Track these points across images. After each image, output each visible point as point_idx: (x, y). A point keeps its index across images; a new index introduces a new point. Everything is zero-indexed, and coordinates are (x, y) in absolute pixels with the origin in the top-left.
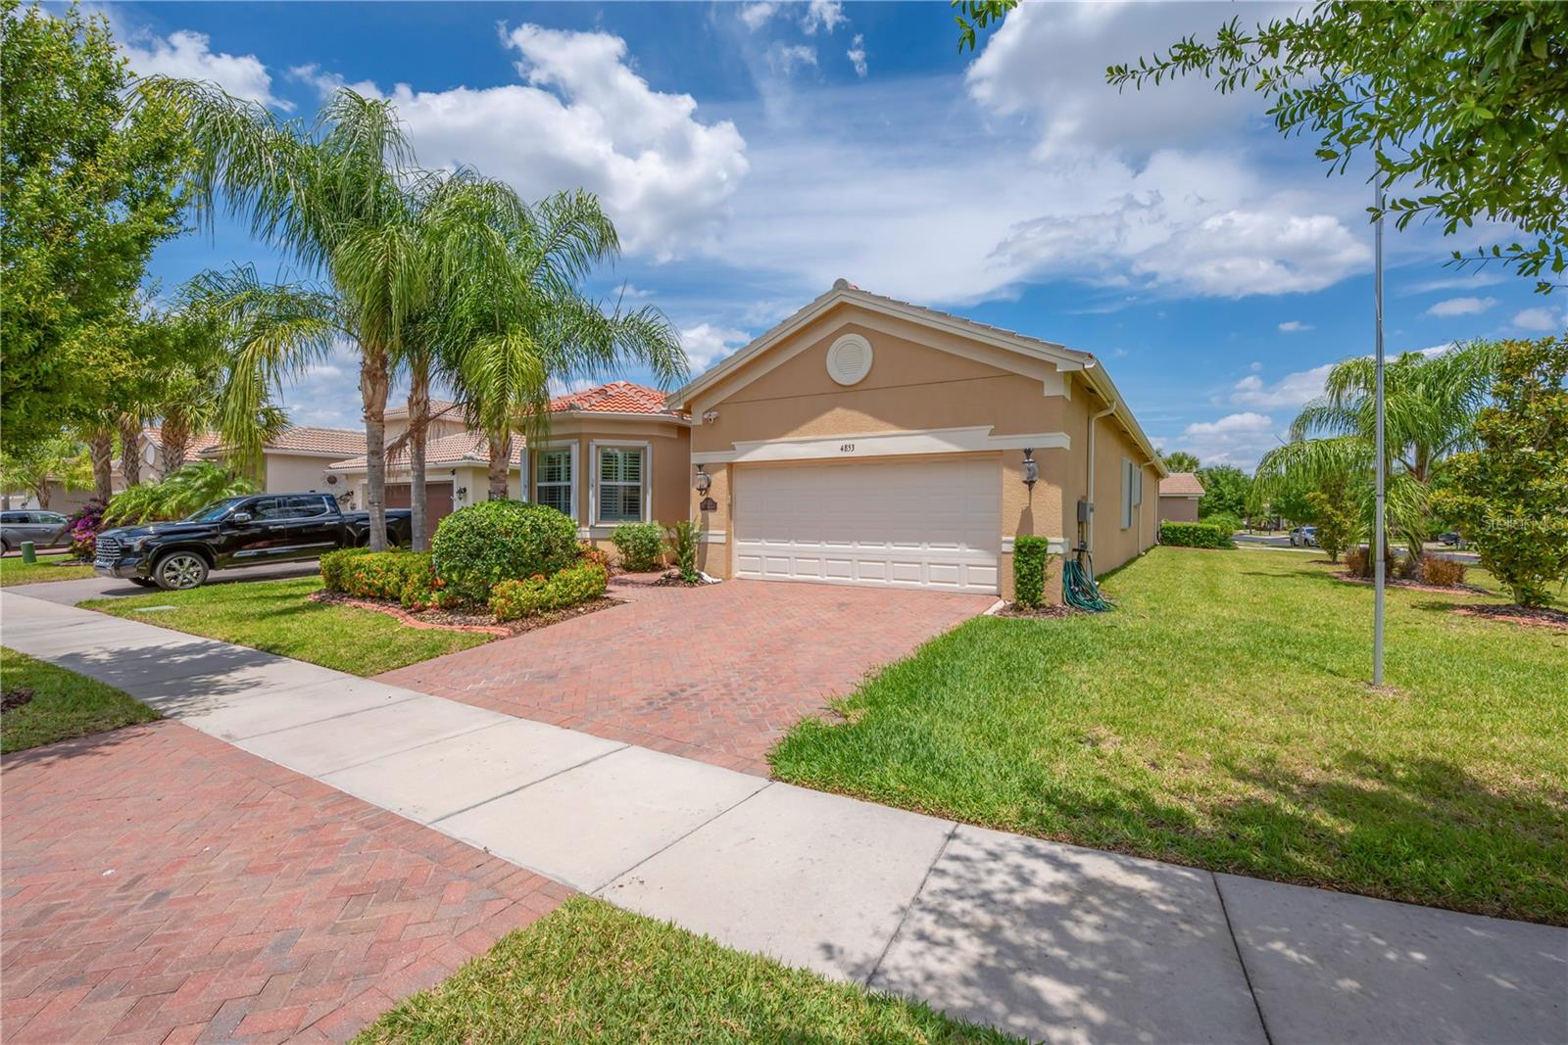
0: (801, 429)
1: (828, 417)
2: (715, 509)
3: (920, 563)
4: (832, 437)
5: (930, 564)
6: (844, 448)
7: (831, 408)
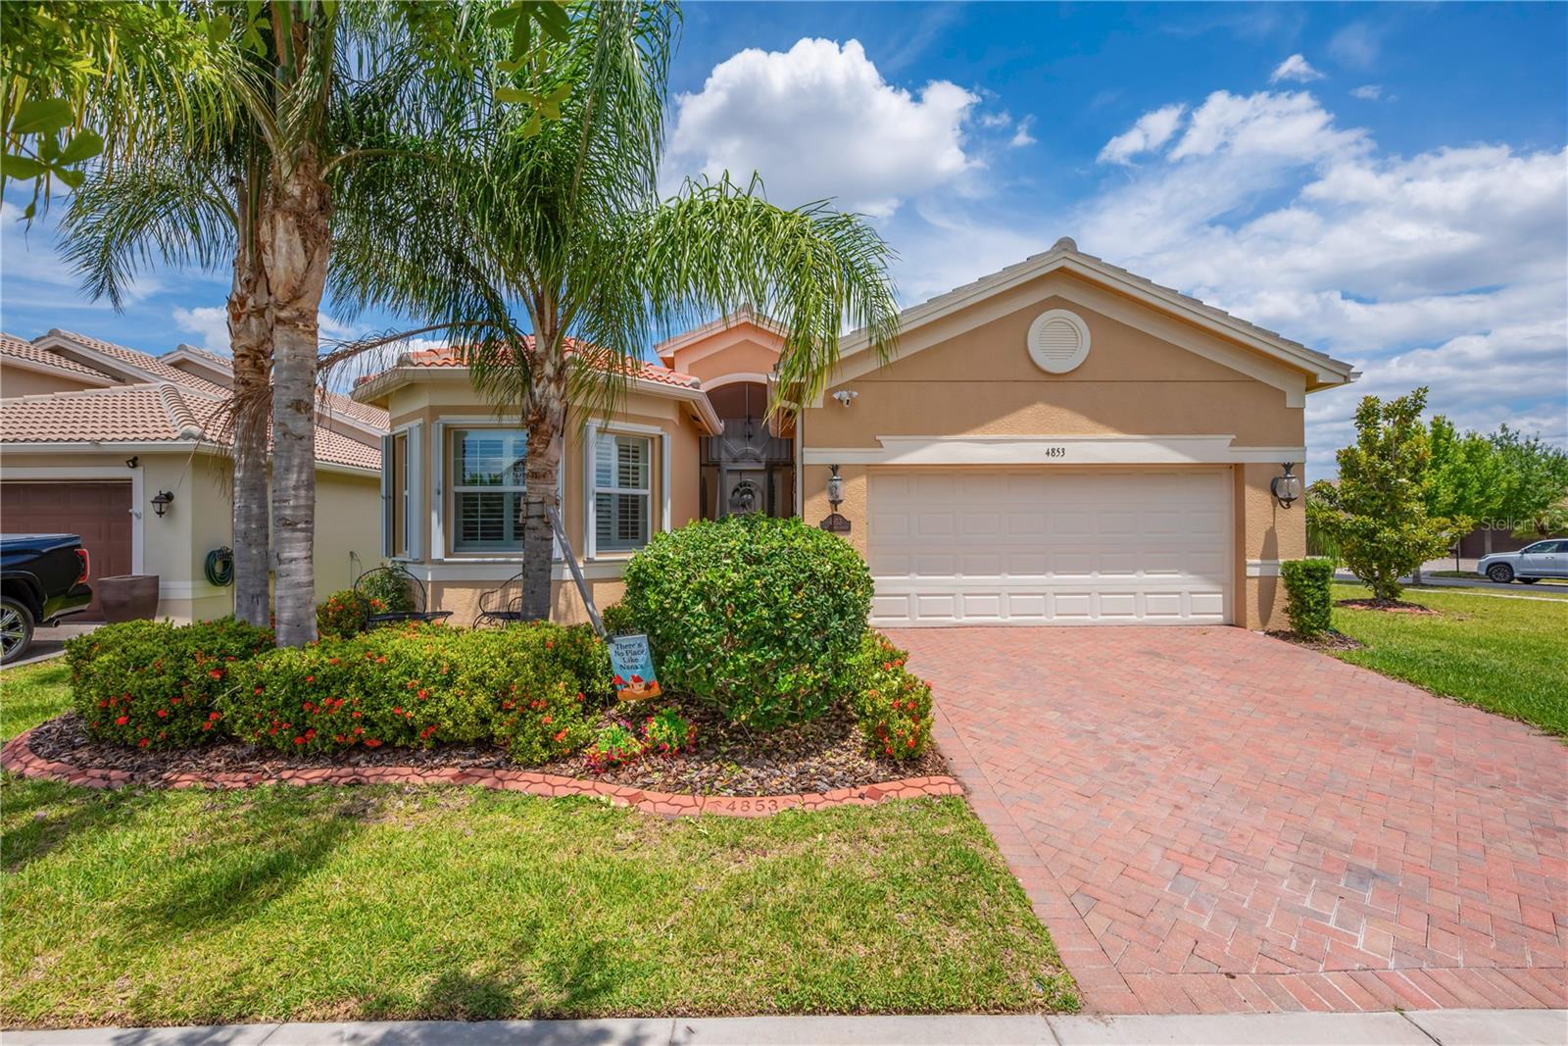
0: (987, 426)
1: (1027, 413)
2: (849, 529)
3: (1134, 594)
4: (1035, 437)
5: (1146, 594)
6: (1051, 452)
7: (1030, 402)
